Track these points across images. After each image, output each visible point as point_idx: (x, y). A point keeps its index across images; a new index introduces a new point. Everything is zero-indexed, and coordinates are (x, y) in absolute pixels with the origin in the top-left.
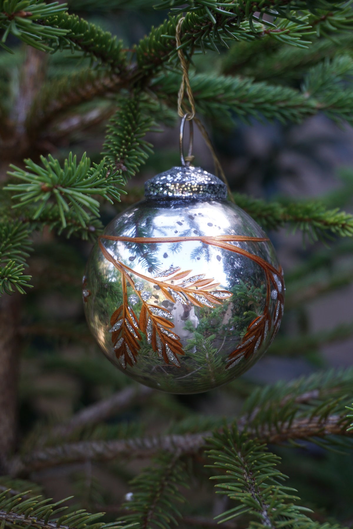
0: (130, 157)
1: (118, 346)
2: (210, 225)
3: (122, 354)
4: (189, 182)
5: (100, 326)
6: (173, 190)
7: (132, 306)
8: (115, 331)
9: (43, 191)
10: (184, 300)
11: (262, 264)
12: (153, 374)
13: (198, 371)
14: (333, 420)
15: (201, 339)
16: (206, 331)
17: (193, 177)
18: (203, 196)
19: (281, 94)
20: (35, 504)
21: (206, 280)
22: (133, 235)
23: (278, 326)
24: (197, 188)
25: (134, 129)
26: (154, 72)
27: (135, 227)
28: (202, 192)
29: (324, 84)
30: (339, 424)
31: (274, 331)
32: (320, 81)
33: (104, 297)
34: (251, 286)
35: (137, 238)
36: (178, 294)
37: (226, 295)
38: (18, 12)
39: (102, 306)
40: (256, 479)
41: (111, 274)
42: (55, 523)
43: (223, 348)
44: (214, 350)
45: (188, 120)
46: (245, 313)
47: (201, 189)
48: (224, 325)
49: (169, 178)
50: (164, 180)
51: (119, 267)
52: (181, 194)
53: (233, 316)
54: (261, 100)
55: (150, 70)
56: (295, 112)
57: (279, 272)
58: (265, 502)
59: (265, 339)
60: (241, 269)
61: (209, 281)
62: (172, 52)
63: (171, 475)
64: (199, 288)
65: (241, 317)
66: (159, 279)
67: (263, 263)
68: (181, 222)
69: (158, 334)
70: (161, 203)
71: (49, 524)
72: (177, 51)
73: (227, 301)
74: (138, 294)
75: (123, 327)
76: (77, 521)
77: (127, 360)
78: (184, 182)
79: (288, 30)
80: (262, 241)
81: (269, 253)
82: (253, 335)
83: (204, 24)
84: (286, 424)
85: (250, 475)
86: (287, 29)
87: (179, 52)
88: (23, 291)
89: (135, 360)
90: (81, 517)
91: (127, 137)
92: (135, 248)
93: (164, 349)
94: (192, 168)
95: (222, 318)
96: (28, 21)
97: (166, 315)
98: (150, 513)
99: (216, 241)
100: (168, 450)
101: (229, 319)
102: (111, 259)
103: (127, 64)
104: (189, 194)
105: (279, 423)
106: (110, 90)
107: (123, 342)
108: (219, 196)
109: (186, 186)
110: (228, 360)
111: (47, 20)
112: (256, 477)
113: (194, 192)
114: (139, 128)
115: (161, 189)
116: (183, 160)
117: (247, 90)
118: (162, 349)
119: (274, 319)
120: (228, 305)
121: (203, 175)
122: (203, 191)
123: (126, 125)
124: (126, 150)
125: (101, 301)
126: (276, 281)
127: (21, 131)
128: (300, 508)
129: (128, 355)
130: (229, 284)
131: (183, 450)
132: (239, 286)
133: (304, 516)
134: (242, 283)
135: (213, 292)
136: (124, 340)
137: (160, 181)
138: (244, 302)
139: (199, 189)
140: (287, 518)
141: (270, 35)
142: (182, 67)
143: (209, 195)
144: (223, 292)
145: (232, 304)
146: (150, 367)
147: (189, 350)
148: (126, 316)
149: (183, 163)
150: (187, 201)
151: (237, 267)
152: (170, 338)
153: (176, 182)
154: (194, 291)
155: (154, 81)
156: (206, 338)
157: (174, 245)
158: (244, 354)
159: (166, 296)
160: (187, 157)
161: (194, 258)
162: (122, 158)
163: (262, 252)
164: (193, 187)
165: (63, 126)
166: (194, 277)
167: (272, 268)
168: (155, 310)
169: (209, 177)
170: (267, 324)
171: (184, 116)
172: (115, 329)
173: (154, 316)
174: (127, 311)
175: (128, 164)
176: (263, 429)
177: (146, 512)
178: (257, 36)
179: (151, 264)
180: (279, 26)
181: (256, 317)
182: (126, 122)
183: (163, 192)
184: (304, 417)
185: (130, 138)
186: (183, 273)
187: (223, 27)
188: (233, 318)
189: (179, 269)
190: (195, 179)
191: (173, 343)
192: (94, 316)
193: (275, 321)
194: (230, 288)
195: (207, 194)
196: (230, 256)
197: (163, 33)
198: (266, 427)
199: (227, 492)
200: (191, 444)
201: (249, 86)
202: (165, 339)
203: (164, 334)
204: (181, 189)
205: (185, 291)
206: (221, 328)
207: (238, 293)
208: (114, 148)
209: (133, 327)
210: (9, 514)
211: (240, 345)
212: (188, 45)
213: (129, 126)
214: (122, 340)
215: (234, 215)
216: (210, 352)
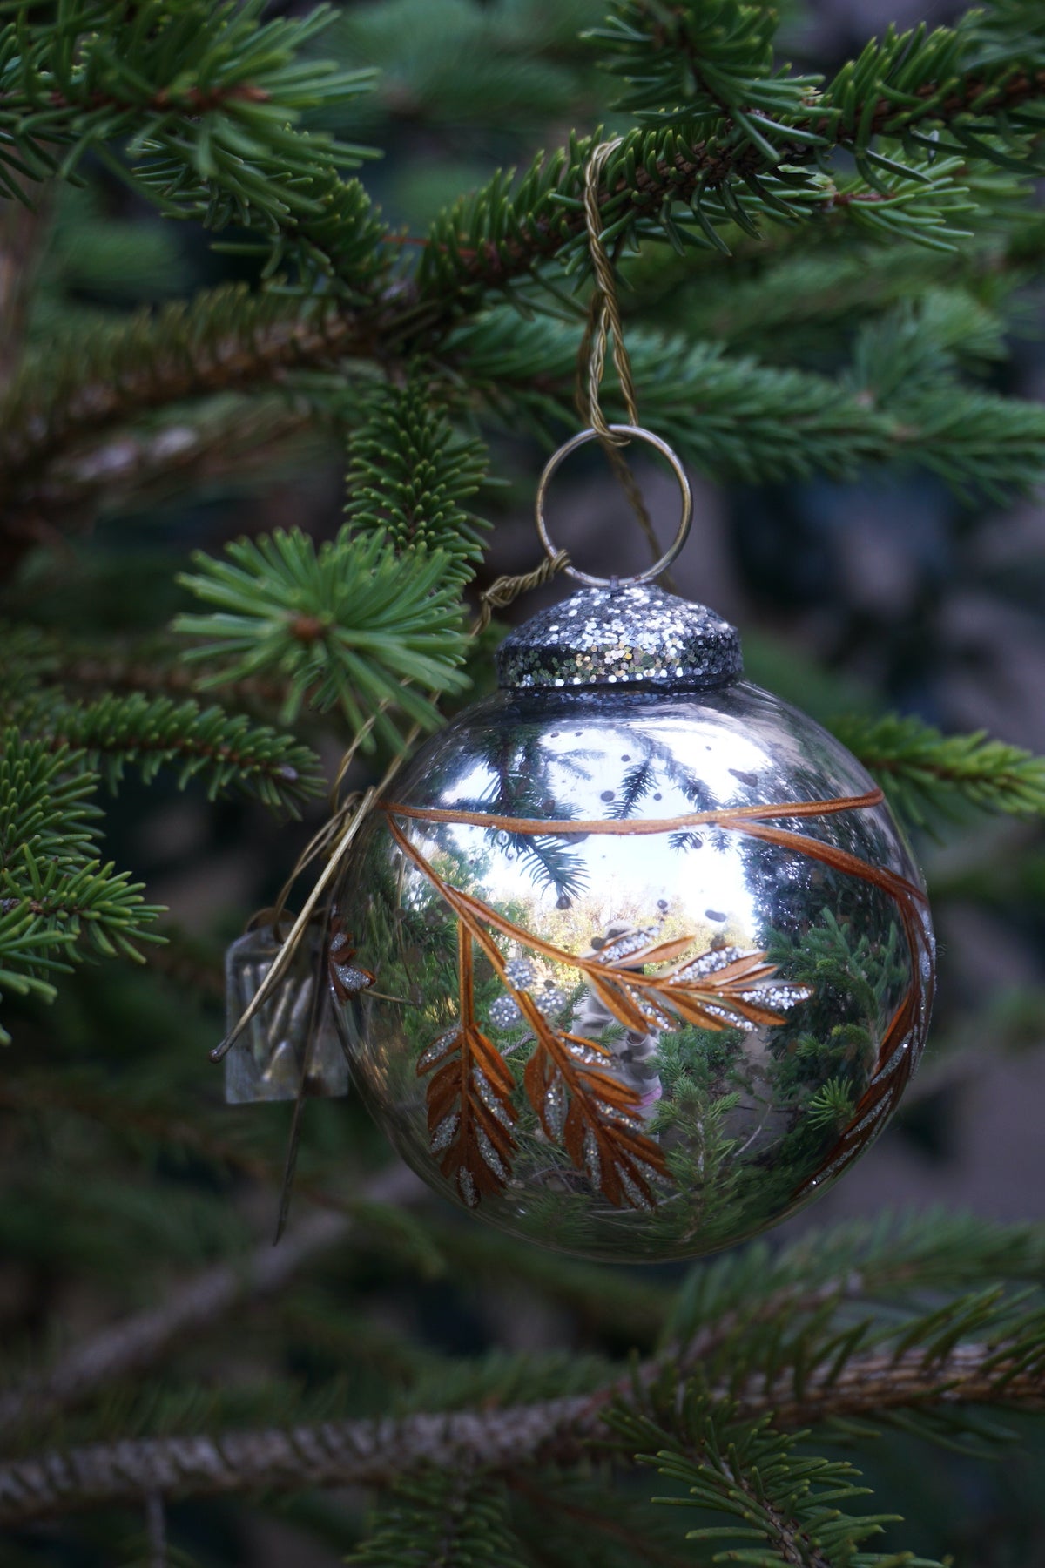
9: (302, 638)
14: (966, 1359)
29: (912, 372)
30: (985, 1370)
44: (725, 1144)
54: (754, 407)
56: (841, 447)
62: (574, 241)
79: (906, 196)
91: (427, 494)
114: (457, 470)
141: (849, 208)
165: (87, 469)
178: (817, 208)
185: (436, 498)
216: (714, 1147)
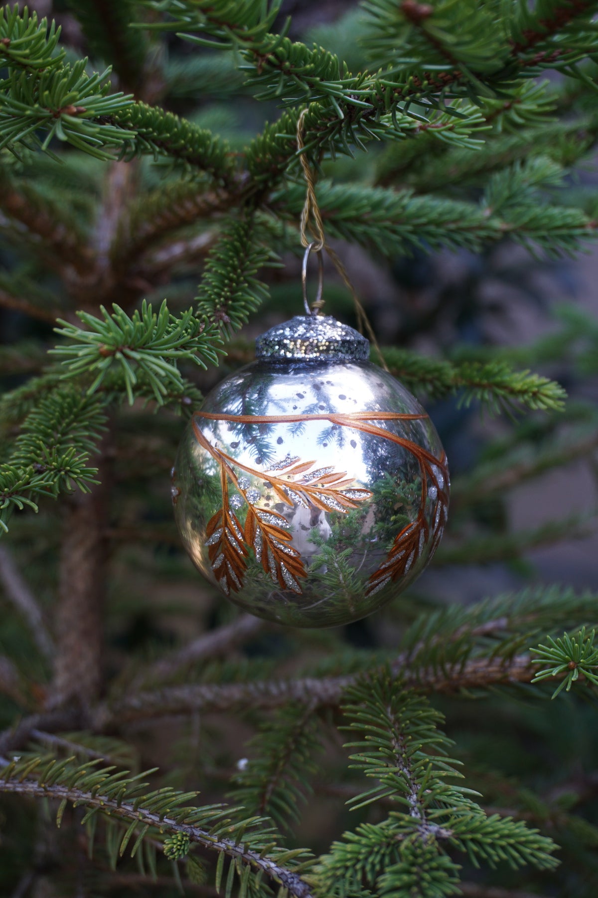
0: (236, 304)
1: (217, 564)
2: (342, 397)
3: (224, 576)
4: (314, 338)
5: (194, 536)
6: (293, 349)
7: (235, 510)
8: (212, 545)
9: (103, 355)
10: (305, 503)
11: (415, 452)
12: (269, 602)
13: (330, 598)
14: (521, 663)
15: (332, 555)
16: (340, 543)
17: (321, 331)
18: (333, 357)
19: (451, 211)
20: (104, 779)
21: (336, 474)
22: (238, 411)
23: (439, 535)
24: (326, 346)
25: (242, 262)
26: (270, 184)
27: (241, 400)
28: (333, 352)
29: (512, 196)
30: (528, 668)
31: (434, 543)
32: (506, 193)
33: (199, 496)
34: (401, 480)
35: (244, 417)
36: (296, 494)
37: (364, 495)
38: (66, 107)
39: (196, 508)
40: (408, 746)
41: (209, 464)
42: (132, 804)
43: (364, 565)
44: (351, 570)
45: (314, 251)
46: (393, 518)
47: (332, 348)
48: (363, 535)
49: (288, 332)
50: (281, 334)
51: (217, 456)
52: (303, 355)
53: (376, 523)
54: (423, 220)
55: (265, 182)
56: (471, 236)
57: (441, 461)
58: (416, 782)
59: (420, 555)
60: (387, 458)
61: (339, 476)
62: (292, 157)
63: (301, 734)
64: (326, 486)
65: (388, 524)
66: (272, 474)
67: (415, 450)
68: (302, 393)
69: (271, 549)
70: (278, 366)
71: (123, 806)
72: (298, 156)
73: (367, 502)
74: (242, 494)
75: (223, 540)
76: (160, 804)
77: (230, 583)
78: (308, 338)
79: (451, 125)
80: (417, 419)
81: (427, 435)
82: (403, 549)
83: (333, 119)
84: (458, 667)
85: (400, 742)
86: (450, 123)
87: (302, 158)
88: (86, 490)
89: (241, 583)
90: (165, 798)
91: (231, 275)
92: (241, 428)
93: (279, 570)
94: (320, 318)
95: (362, 525)
96: (78, 121)
97: (280, 522)
98: (270, 787)
99: (350, 419)
100: (299, 700)
101: (370, 526)
102: (207, 444)
103: (234, 173)
104: (315, 355)
105: (448, 666)
106: (216, 208)
107: (224, 559)
108: (357, 356)
109: (311, 344)
110: (368, 585)
111: (117, 117)
112: (408, 744)
113: (321, 352)
114: (248, 263)
115: (277, 347)
116: (307, 307)
117: (404, 208)
118: (277, 570)
119: (433, 527)
120: (368, 507)
121: (334, 327)
122: (335, 350)
123: (231, 258)
124: (228, 294)
125: (195, 500)
126: (435, 474)
127: (103, 263)
128: (463, 790)
129: (230, 577)
130: (371, 479)
131: (320, 700)
132: (384, 481)
133: (470, 801)
134: (388, 476)
135: (345, 491)
136: (225, 557)
137: (276, 336)
138: (391, 503)
139: (328, 347)
140: (446, 805)
141: (428, 132)
142: (306, 178)
143: (343, 355)
144: (359, 491)
145: (374, 506)
146: (265, 594)
147: (316, 570)
148: (226, 524)
149: (308, 311)
150: (312, 363)
151: (382, 455)
152: (286, 554)
153: (297, 338)
154: (319, 490)
155: (274, 196)
156: (338, 553)
157: (296, 425)
158: (391, 575)
159: (281, 497)
160: (315, 302)
161: (320, 443)
162: (224, 305)
163: (417, 434)
164: (319, 344)
165: (161, 256)
166: (319, 470)
167: (429, 457)
168: (265, 516)
169: (343, 329)
170: (422, 534)
171: (308, 246)
172: (213, 541)
173: (265, 525)
174: (228, 517)
175: (233, 313)
176: (427, 673)
177: (264, 786)
178: (410, 133)
179: (262, 451)
180: (441, 119)
181: (409, 522)
182: (231, 254)
183: (280, 352)
184: (483, 657)
185: (235, 277)
186: (304, 465)
187: (359, 123)
188: (376, 525)
189: (299, 460)
190: (322, 333)
191: (291, 562)
192: (186, 520)
193: (435, 530)
194: (371, 485)
195: (340, 354)
196: (372, 440)
197: (280, 132)
198: (431, 670)
199: (365, 766)
200: (331, 691)
201: (406, 201)
202: (280, 556)
203: (278, 548)
204: (304, 348)
205: (307, 490)
206: (360, 538)
207: (383, 491)
208: (212, 290)
209: (237, 539)
210: (72, 792)
211: (384, 563)
212: (314, 146)
213: (235, 259)
214: (222, 556)
215: (377, 384)
216: (346, 572)
